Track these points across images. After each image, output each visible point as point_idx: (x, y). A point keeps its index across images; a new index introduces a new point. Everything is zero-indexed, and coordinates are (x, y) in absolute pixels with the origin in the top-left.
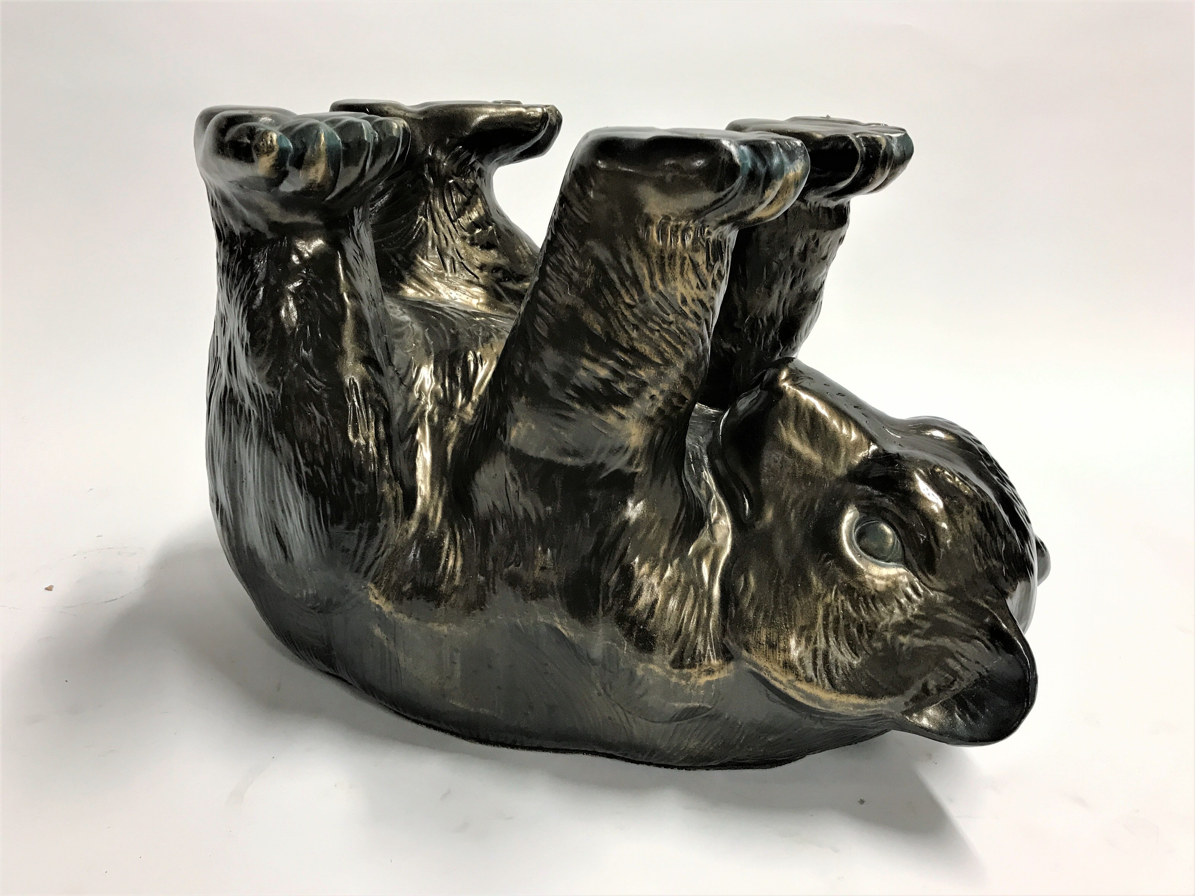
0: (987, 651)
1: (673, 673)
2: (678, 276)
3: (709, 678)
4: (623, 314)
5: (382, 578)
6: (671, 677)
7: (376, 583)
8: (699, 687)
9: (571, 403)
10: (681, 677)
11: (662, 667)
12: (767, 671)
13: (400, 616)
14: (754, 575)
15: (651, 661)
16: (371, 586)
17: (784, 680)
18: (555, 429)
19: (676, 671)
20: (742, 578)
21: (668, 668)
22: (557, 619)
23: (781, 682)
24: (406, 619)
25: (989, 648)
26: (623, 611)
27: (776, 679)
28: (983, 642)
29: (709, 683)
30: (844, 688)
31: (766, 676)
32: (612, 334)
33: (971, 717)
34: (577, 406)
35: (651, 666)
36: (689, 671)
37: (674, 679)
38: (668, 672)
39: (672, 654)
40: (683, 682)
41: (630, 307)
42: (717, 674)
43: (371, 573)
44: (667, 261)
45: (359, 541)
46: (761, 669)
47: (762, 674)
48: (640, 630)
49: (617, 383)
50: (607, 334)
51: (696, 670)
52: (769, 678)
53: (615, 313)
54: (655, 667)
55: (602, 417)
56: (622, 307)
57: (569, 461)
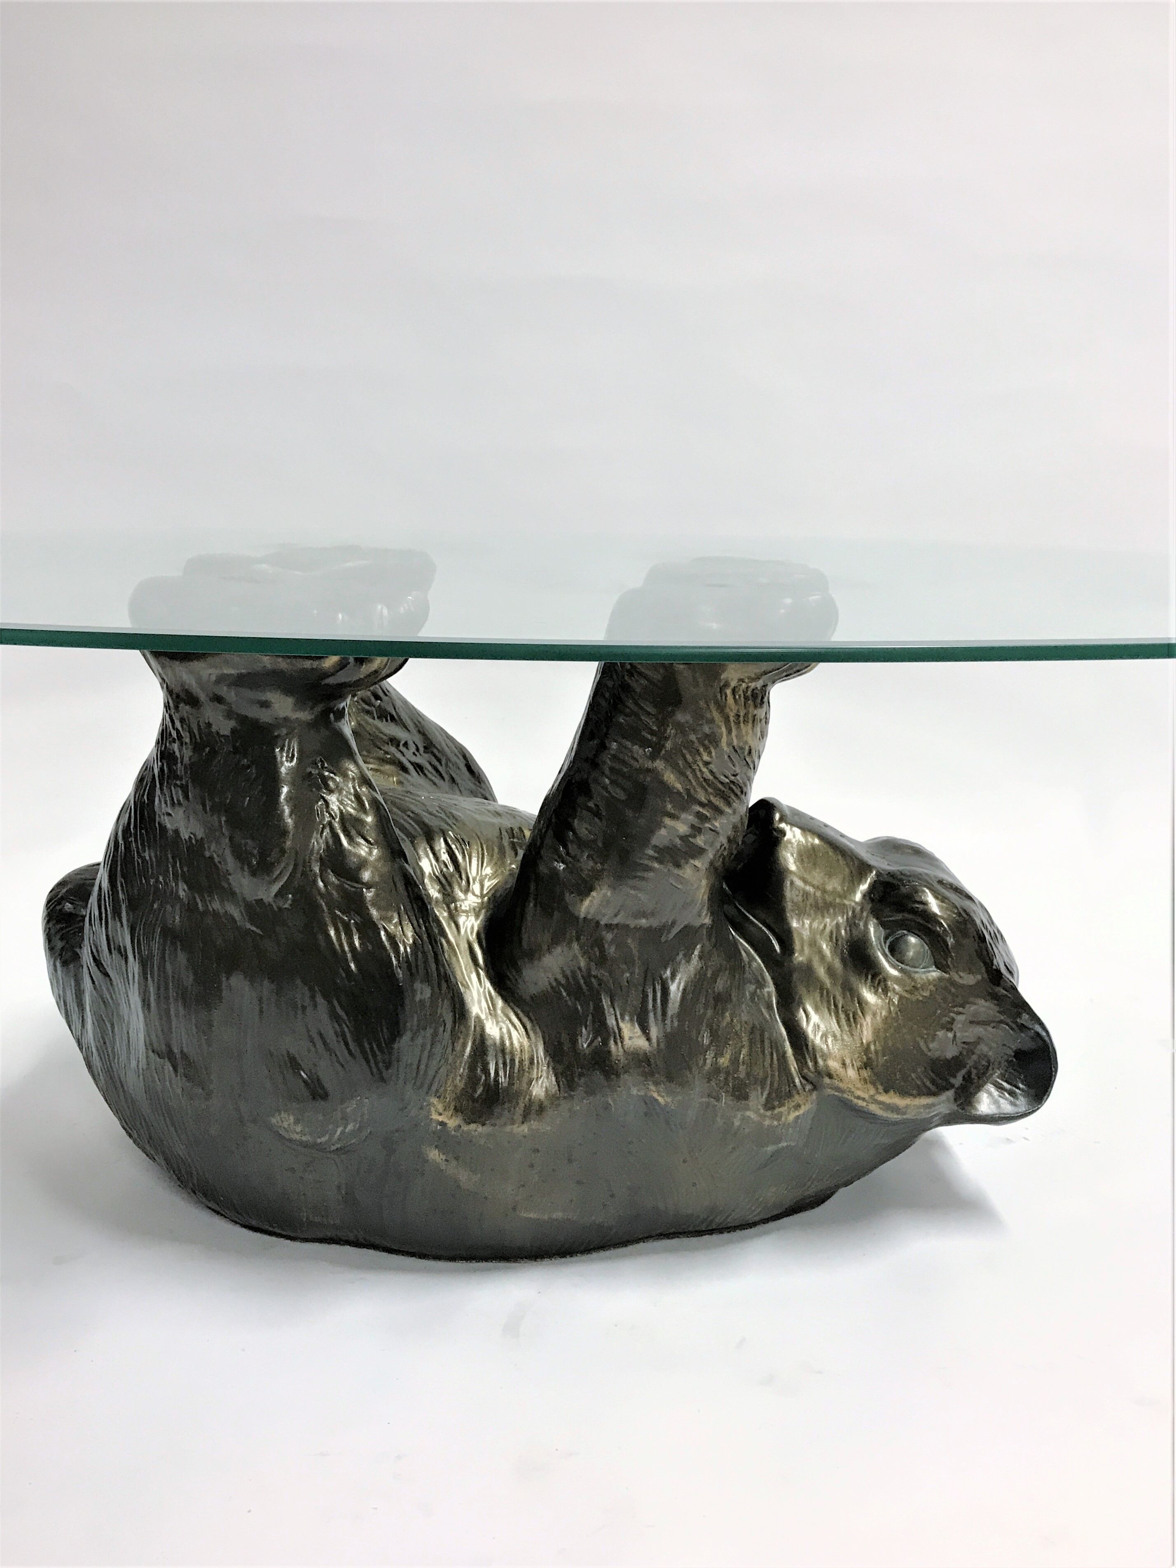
0: (1011, 1031)
1: (765, 1116)
2: (750, 732)
3: (797, 1113)
4: (700, 770)
5: (446, 1090)
6: (764, 1121)
7: (439, 1097)
8: (789, 1124)
9: (650, 864)
10: (773, 1117)
11: (757, 1112)
12: (850, 1091)
13: (473, 1126)
14: (810, 1005)
15: (748, 1108)
16: (434, 1100)
17: (866, 1096)
18: (632, 892)
19: (769, 1113)
20: (801, 1011)
21: (762, 1111)
22: (652, 1087)
23: (864, 1099)
24: (480, 1129)
25: (1012, 1029)
26: (716, 1063)
27: (858, 1098)
28: (1007, 1024)
29: (797, 1117)
30: (915, 1092)
31: (850, 1097)
32: (692, 791)
33: (1009, 1094)
34: (656, 865)
35: (748, 1113)
36: (781, 1109)
37: (767, 1122)
38: (761, 1116)
39: (764, 1097)
40: (776, 1123)
41: (707, 764)
42: (803, 1107)
43: (434, 1088)
44: (741, 719)
45: (422, 1051)
46: (843, 1091)
47: (845, 1096)
48: (734, 1079)
49: (695, 837)
50: (688, 791)
51: (786, 1108)
52: (852, 1098)
53: (694, 771)
54: (752, 1113)
55: (680, 872)
56: (701, 765)
57: (643, 922)
